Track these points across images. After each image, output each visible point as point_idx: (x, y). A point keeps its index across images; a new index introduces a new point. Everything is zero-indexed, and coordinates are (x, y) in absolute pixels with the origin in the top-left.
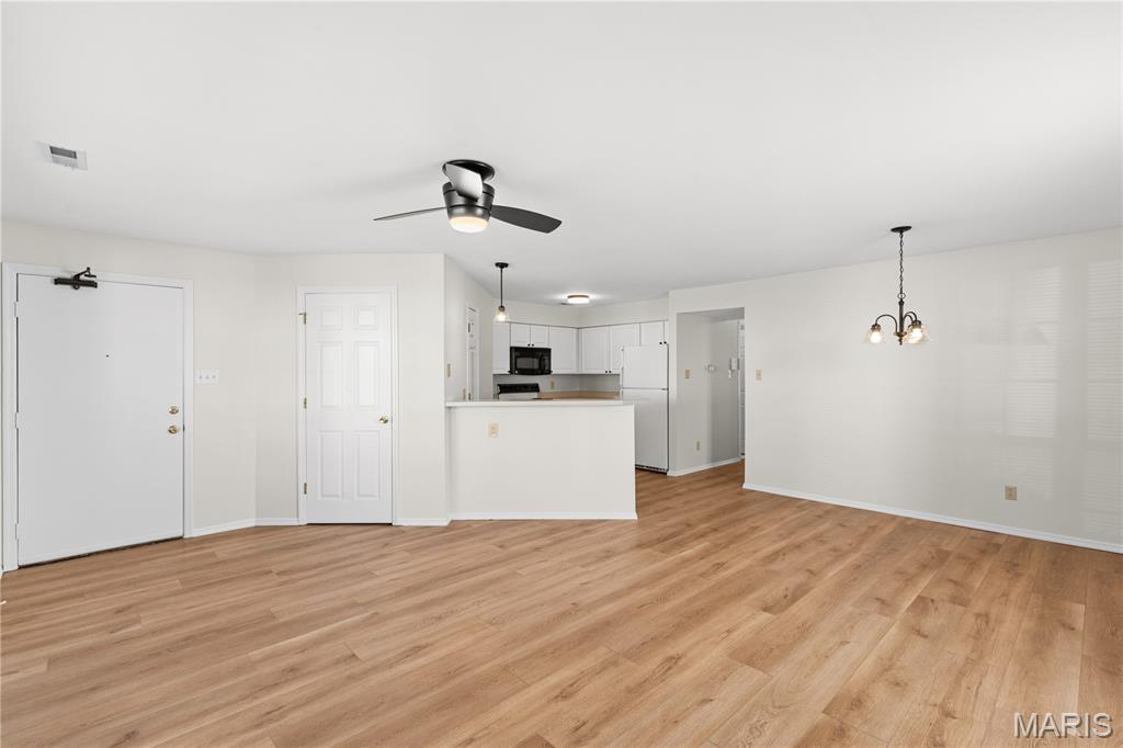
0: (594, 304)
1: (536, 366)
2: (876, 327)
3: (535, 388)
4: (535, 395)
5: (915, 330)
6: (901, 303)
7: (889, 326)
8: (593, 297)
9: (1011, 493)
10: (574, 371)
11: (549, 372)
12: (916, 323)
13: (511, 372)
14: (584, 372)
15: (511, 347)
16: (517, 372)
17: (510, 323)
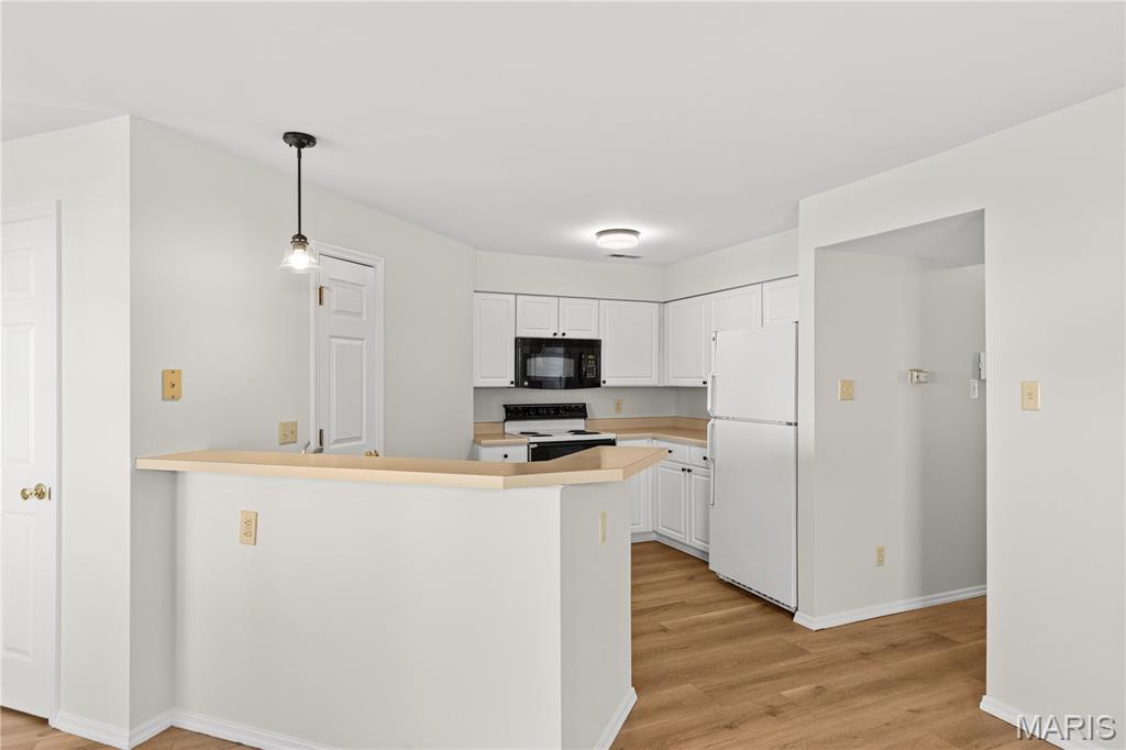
1: (569, 373)
3: (578, 412)
8: (648, 233)
11: (598, 383)
13: (518, 383)
14: (672, 382)
15: (516, 339)
16: (526, 387)
17: (516, 294)
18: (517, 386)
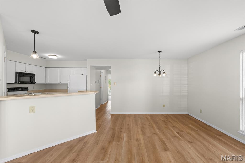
0: (59, 60)
1: (29, 81)
2: (155, 73)
3: (26, 89)
4: (26, 92)
5: (164, 74)
6: (160, 68)
7: (158, 73)
8: (59, 56)
9: (164, 106)
10: (44, 83)
11: (34, 83)
12: (164, 72)
13: (16, 82)
14: (48, 83)
15: (16, 72)
16: (19, 83)
17: (16, 62)
18: (16, 83)
